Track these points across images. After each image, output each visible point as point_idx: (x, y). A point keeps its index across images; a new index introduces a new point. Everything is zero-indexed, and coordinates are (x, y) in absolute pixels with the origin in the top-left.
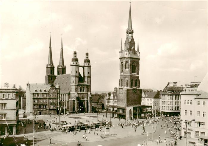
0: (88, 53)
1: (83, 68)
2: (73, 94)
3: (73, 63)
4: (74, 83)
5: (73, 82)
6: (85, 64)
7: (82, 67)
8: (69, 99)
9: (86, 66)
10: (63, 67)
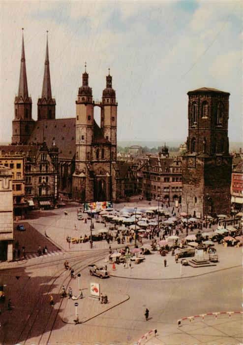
0: (111, 75)
1: (100, 108)
2: (81, 164)
3: (81, 98)
4: (83, 141)
5: (83, 139)
6: (106, 99)
7: (98, 105)
8: (73, 173)
9: (107, 103)
10: (50, 102)
